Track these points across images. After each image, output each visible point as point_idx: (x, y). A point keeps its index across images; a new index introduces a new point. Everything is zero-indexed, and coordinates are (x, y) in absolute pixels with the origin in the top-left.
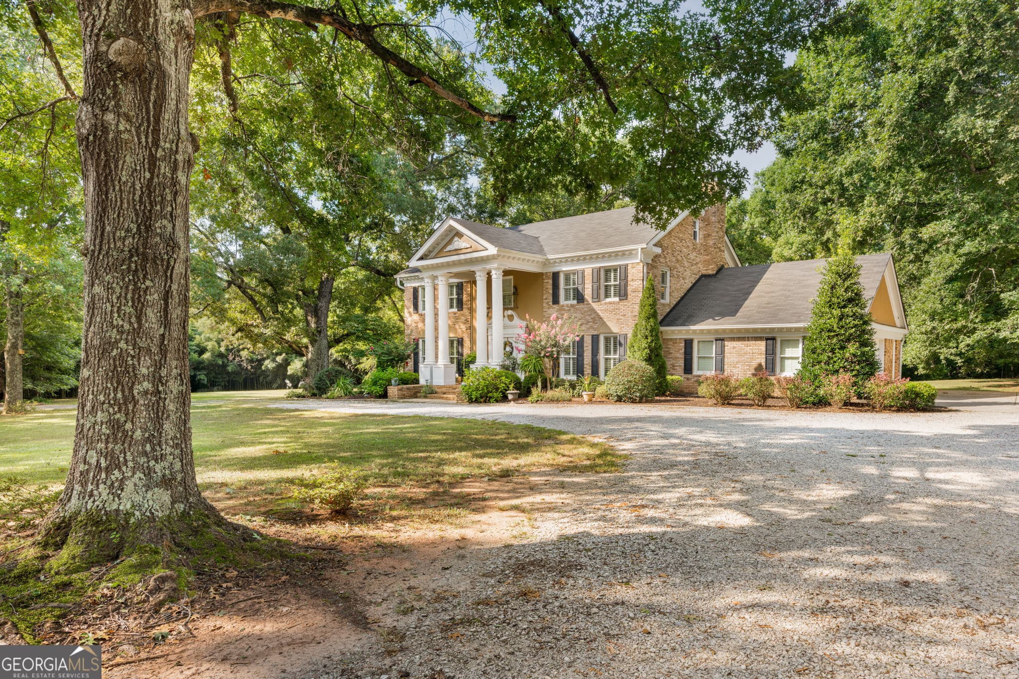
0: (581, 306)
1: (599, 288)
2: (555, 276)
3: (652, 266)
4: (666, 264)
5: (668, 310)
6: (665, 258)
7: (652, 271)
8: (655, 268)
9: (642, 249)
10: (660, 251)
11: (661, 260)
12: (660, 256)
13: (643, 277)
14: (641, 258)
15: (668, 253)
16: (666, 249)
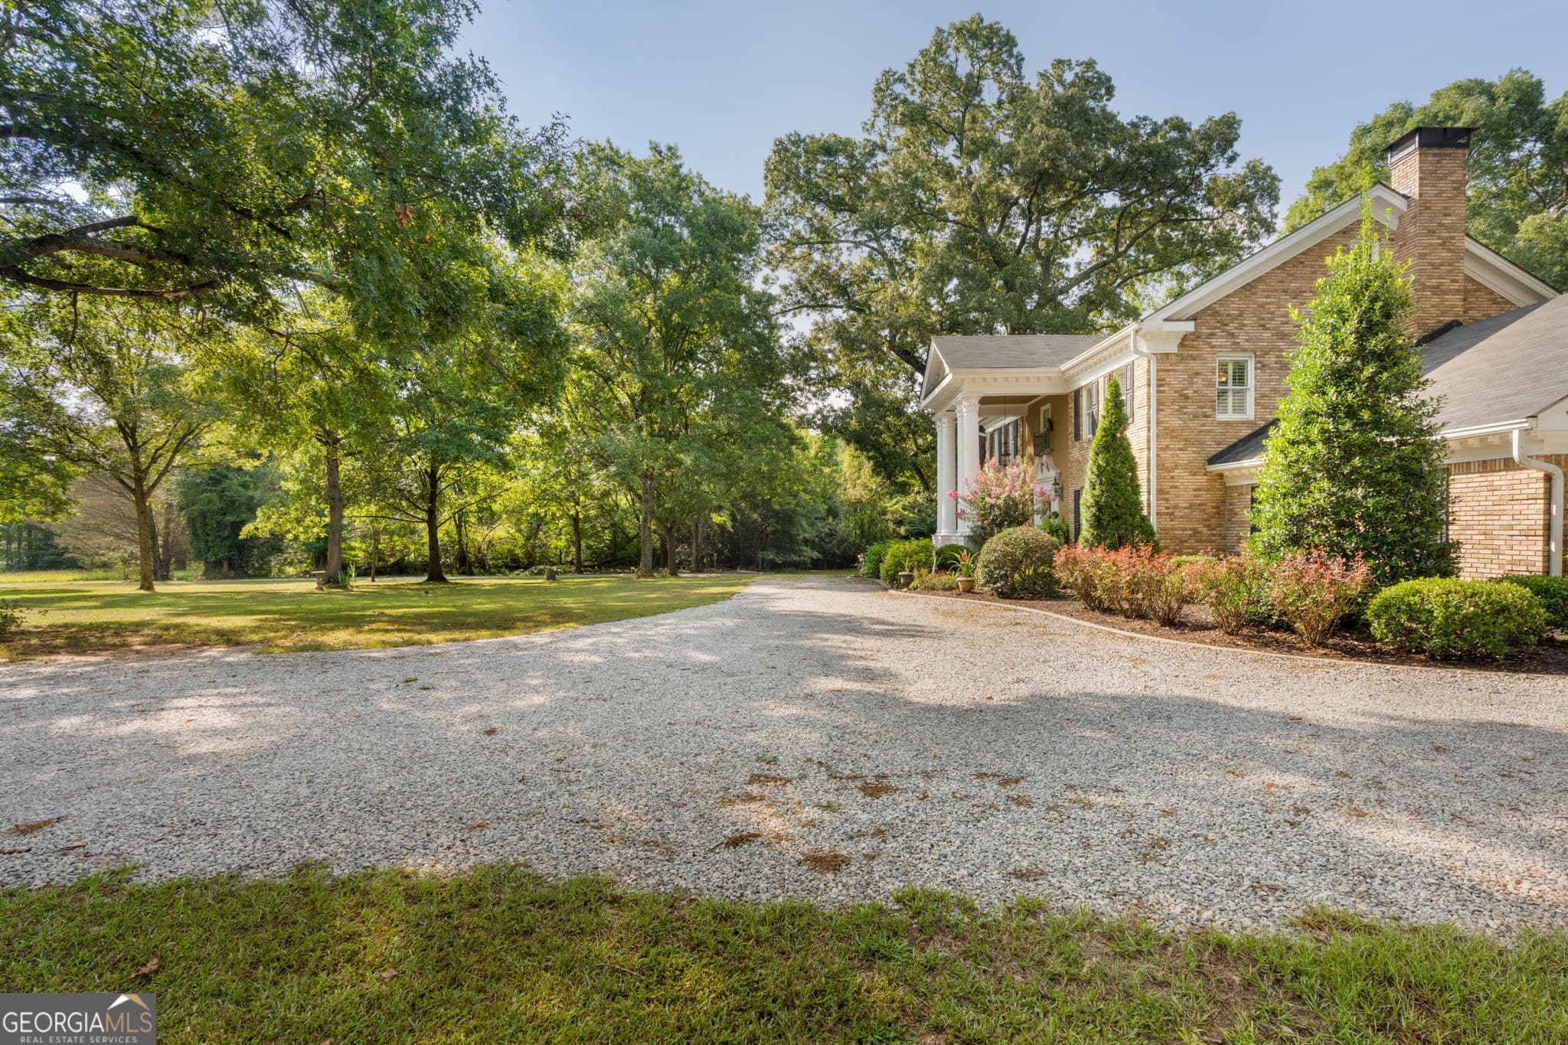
2: (1077, 395)
3: (1182, 358)
4: (1236, 347)
5: (1246, 432)
6: (1232, 335)
7: (1181, 367)
8: (1194, 359)
9: (1137, 331)
10: (1190, 327)
11: (1214, 342)
12: (1212, 334)
13: (1149, 380)
14: (1135, 347)
15: (1242, 326)
16: (1234, 318)
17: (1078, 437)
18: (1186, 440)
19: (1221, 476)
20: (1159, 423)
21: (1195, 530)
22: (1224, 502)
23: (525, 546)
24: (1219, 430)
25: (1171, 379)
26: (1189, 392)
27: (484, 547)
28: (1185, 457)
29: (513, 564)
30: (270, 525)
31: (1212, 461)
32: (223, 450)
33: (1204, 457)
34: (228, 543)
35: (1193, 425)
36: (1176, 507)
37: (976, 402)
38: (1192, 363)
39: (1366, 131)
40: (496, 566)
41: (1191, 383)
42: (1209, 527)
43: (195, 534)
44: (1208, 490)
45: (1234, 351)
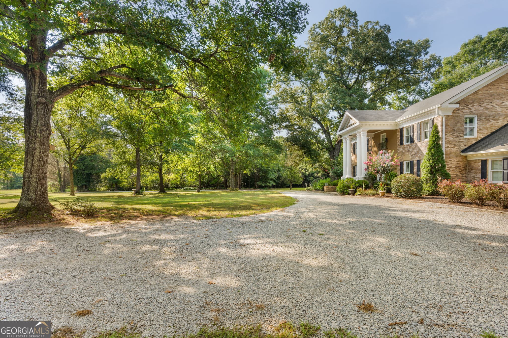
0: (412, 145)
1: (420, 134)
2: (402, 130)
3: (453, 117)
4: (471, 113)
5: (474, 142)
6: (470, 109)
7: (452, 120)
8: (457, 117)
9: (439, 108)
10: (457, 106)
11: (464, 111)
12: (463, 109)
13: (442, 124)
14: (438, 113)
15: (473, 106)
16: (471, 103)
17: (402, 143)
18: (454, 144)
19: (466, 156)
20: (446, 139)
21: (457, 175)
22: (467, 165)
23: (180, 181)
24: (465, 141)
25: (449, 124)
26: (456, 128)
27: (167, 181)
28: (454, 150)
29: (177, 187)
30: (110, 174)
31: (463, 151)
32: (93, 149)
33: (460, 150)
34: (85, 180)
35: (457, 139)
36: (451, 167)
37: (366, 132)
38: (456, 118)
39: (466, 45)
40: (171, 187)
41: (456, 125)
42: (461, 174)
43: (74, 177)
44: (462, 161)
45: (471, 114)
